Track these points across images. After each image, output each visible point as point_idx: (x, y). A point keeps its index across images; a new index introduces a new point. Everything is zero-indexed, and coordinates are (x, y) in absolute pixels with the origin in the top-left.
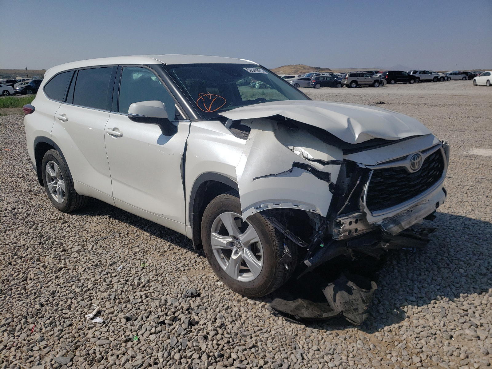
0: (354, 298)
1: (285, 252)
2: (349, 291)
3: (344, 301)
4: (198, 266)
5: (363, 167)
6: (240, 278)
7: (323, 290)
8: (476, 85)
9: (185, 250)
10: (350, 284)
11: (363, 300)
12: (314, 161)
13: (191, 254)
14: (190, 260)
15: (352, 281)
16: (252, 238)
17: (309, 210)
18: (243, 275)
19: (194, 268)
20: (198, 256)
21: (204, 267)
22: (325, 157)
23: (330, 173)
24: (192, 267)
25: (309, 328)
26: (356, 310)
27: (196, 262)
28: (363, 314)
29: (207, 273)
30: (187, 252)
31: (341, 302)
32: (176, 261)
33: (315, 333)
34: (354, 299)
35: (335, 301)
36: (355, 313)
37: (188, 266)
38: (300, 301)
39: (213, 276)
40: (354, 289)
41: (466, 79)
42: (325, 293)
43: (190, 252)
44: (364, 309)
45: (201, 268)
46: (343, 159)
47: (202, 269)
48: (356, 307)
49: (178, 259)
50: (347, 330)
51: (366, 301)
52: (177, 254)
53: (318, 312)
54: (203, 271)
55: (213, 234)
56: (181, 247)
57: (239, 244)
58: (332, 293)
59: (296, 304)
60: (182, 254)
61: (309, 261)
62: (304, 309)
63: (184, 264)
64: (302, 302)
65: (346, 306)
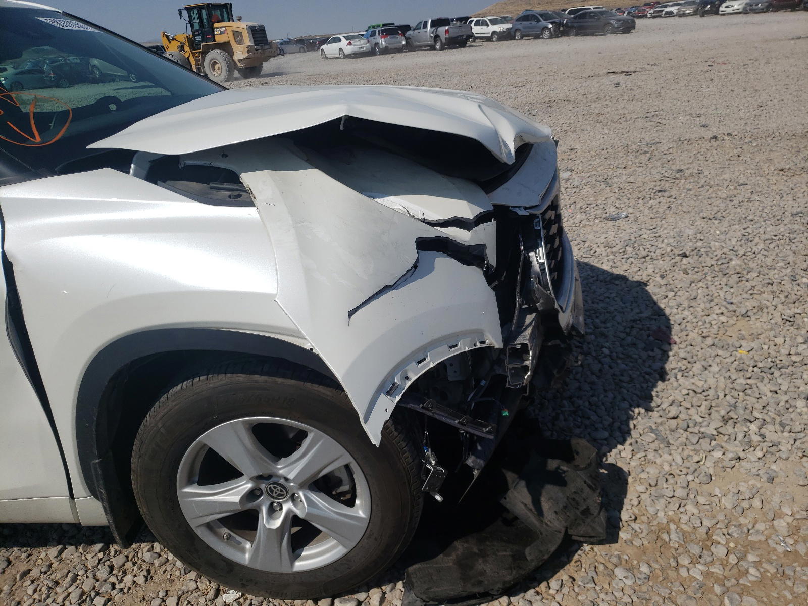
0: (573, 490)
1: (428, 466)
2: (558, 480)
3: (561, 506)
4: (128, 579)
5: (522, 212)
6: (300, 565)
7: (502, 501)
8: (327, 58)
9: (53, 551)
10: (553, 464)
11: (589, 486)
12: (446, 224)
13: (77, 554)
14: (90, 575)
15: (553, 458)
16: (326, 462)
17: (475, 345)
18: (303, 554)
19: (121, 590)
20: (104, 550)
21: (149, 571)
22: (465, 209)
23: (485, 245)
24: (115, 592)
25: (517, 598)
26: (586, 512)
27: (112, 568)
28: (599, 513)
29: (168, 585)
30: (60, 552)
31: (556, 512)
32: (48, 597)
33: (537, 600)
34: (575, 492)
35: (540, 512)
36: (589, 520)
37: (98, 594)
38: (460, 547)
39: (193, 585)
40: (564, 472)
41: (305, 52)
42: (508, 506)
43: (70, 549)
44: (599, 503)
45: (141, 580)
46: (494, 206)
47: (147, 580)
48: (585, 507)
49: (50, 588)
50: (576, 557)
51: (595, 485)
52: (35, 573)
53: (505, 551)
54: (151, 586)
55: (187, 490)
56: (31, 546)
57: (279, 488)
58: (528, 500)
59: (453, 557)
60: (50, 566)
61: (477, 457)
62: (480, 561)
63: (83, 593)
64: (466, 545)
65: (568, 514)
